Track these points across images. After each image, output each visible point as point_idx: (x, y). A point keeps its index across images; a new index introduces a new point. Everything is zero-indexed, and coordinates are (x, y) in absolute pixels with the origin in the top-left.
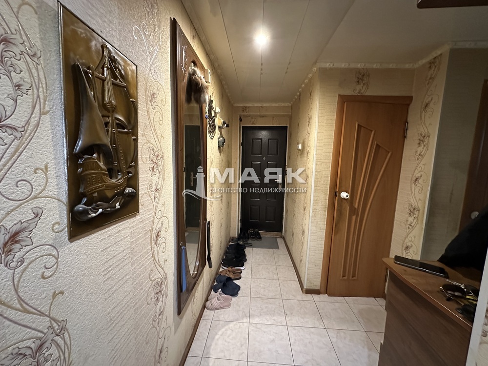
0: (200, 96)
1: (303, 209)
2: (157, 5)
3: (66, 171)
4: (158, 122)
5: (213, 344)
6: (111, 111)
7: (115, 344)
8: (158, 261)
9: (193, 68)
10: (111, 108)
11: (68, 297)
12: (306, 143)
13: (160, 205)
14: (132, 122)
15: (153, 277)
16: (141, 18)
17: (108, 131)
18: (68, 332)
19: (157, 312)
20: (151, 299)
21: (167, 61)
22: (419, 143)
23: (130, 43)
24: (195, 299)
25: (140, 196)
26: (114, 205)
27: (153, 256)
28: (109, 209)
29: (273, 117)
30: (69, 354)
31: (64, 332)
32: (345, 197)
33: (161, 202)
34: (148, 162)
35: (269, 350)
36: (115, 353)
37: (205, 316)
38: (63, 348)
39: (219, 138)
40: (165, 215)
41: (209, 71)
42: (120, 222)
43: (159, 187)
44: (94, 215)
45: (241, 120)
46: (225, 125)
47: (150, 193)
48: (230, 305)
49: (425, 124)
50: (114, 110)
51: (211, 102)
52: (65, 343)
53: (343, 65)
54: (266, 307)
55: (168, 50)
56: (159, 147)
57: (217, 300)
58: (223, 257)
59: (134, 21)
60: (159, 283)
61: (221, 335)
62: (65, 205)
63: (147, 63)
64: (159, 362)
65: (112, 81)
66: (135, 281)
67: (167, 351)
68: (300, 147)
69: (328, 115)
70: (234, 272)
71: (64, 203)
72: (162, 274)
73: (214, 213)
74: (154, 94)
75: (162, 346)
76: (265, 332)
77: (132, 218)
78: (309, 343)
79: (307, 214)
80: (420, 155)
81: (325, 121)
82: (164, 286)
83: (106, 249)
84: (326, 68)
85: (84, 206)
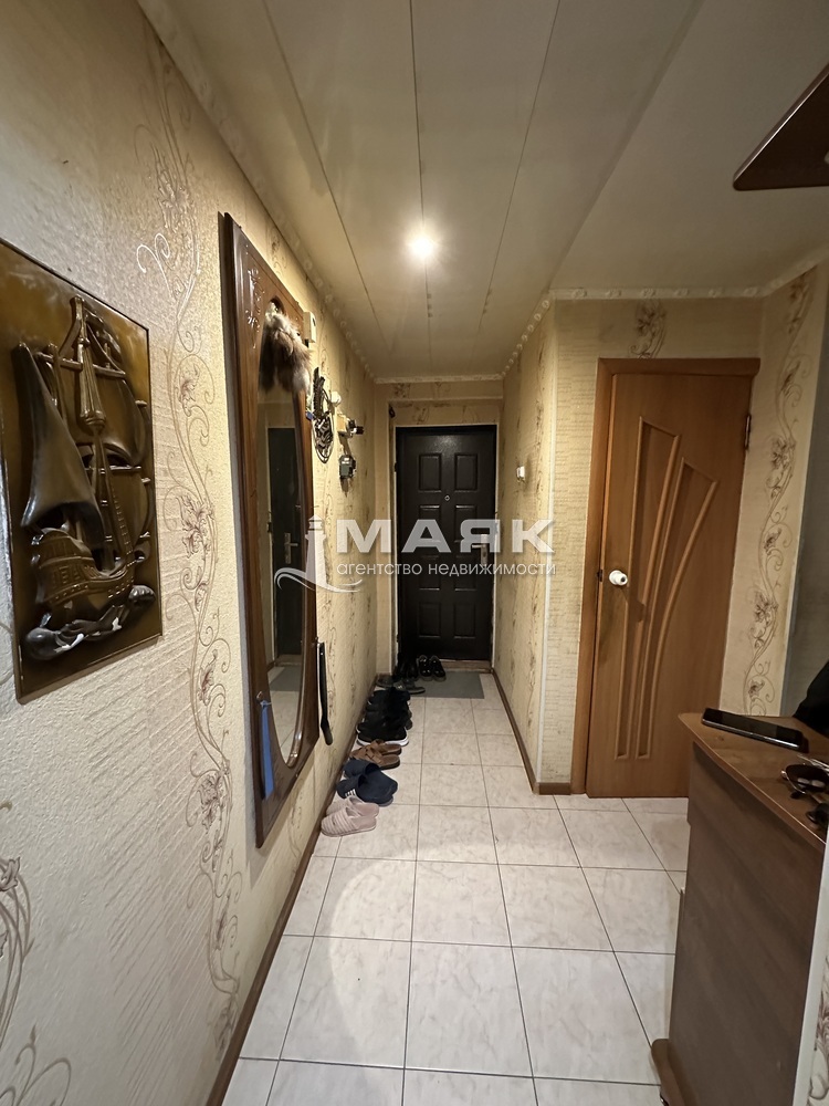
0: (292, 377)
1: (530, 610)
2: (189, 192)
3: (8, 562)
4: (198, 442)
5: (338, 908)
6: (96, 433)
7: (120, 908)
8: (207, 735)
9: (274, 313)
10: (95, 425)
11: (19, 814)
12: (534, 464)
13: (209, 615)
14: (141, 448)
15: (198, 768)
16: (153, 227)
17: (90, 474)
18: (23, 883)
19: (209, 842)
20: (196, 814)
21: (215, 308)
22: (775, 462)
23: (130, 284)
24: (296, 814)
25: (164, 600)
26: (107, 624)
27: (198, 724)
28: (97, 634)
29: (464, 405)
30: (27, 926)
31: (14, 883)
32: (618, 581)
33: (211, 610)
34: (179, 528)
35: (458, 916)
36: (120, 927)
37: (319, 849)
38: (14, 916)
39: (341, 459)
40: (220, 636)
41: (312, 316)
42: (123, 657)
43: (204, 579)
44: (67, 647)
45: (392, 414)
46: (355, 430)
47: (186, 592)
48: (375, 823)
49: (784, 419)
50: (102, 428)
51: (318, 381)
52: (18, 905)
53: (606, 295)
54: (453, 826)
55: (217, 283)
56: (203, 493)
57: (345, 813)
58: (360, 719)
59: (138, 234)
60: (211, 779)
61: (355, 888)
62: (9, 631)
63: (171, 318)
64: (218, 948)
65: (96, 369)
66: (159, 779)
67: (236, 924)
68: (522, 472)
69: (578, 404)
70: (383, 753)
71: (5, 627)
72: (219, 761)
73: (333, 623)
74: (187, 382)
75: (224, 914)
76: (449, 879)
77: (147, 647)
78: (546, 899)
79: (539, 619)
80: (776, 487)
81: (572, 418)
82: (223, 787)
83: (96, 713)
84: (570, 301)
85: (46, 631)
